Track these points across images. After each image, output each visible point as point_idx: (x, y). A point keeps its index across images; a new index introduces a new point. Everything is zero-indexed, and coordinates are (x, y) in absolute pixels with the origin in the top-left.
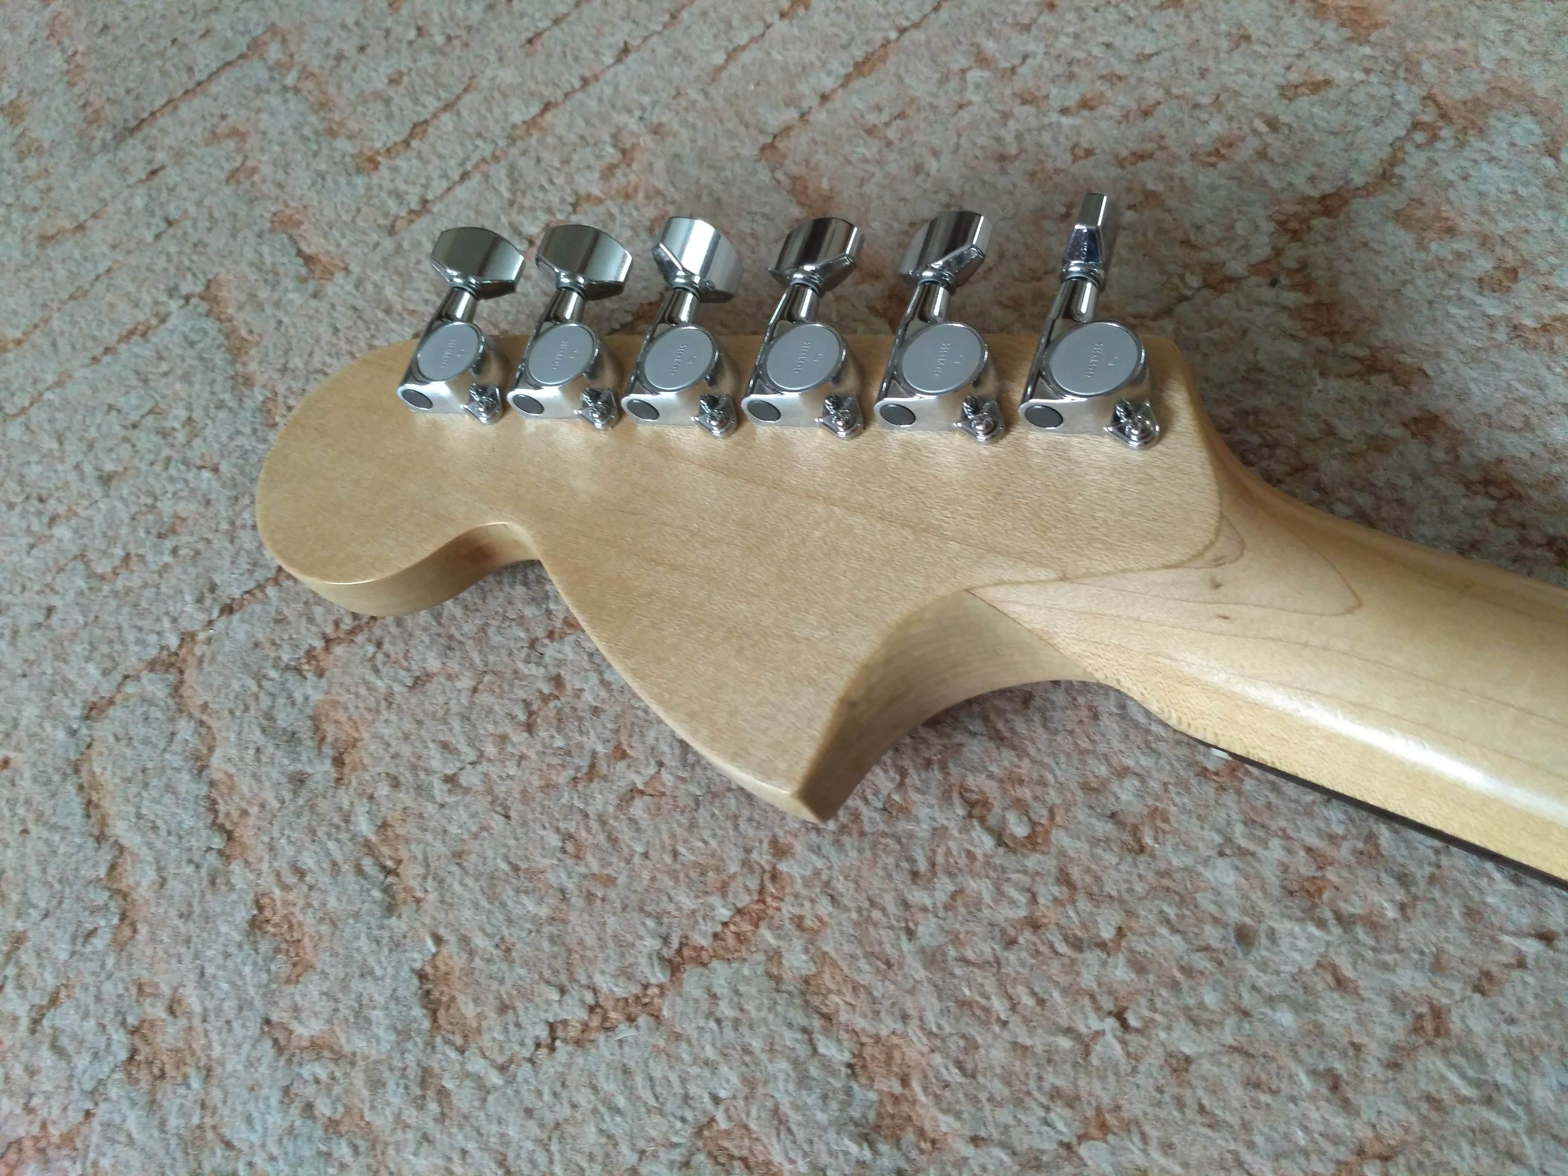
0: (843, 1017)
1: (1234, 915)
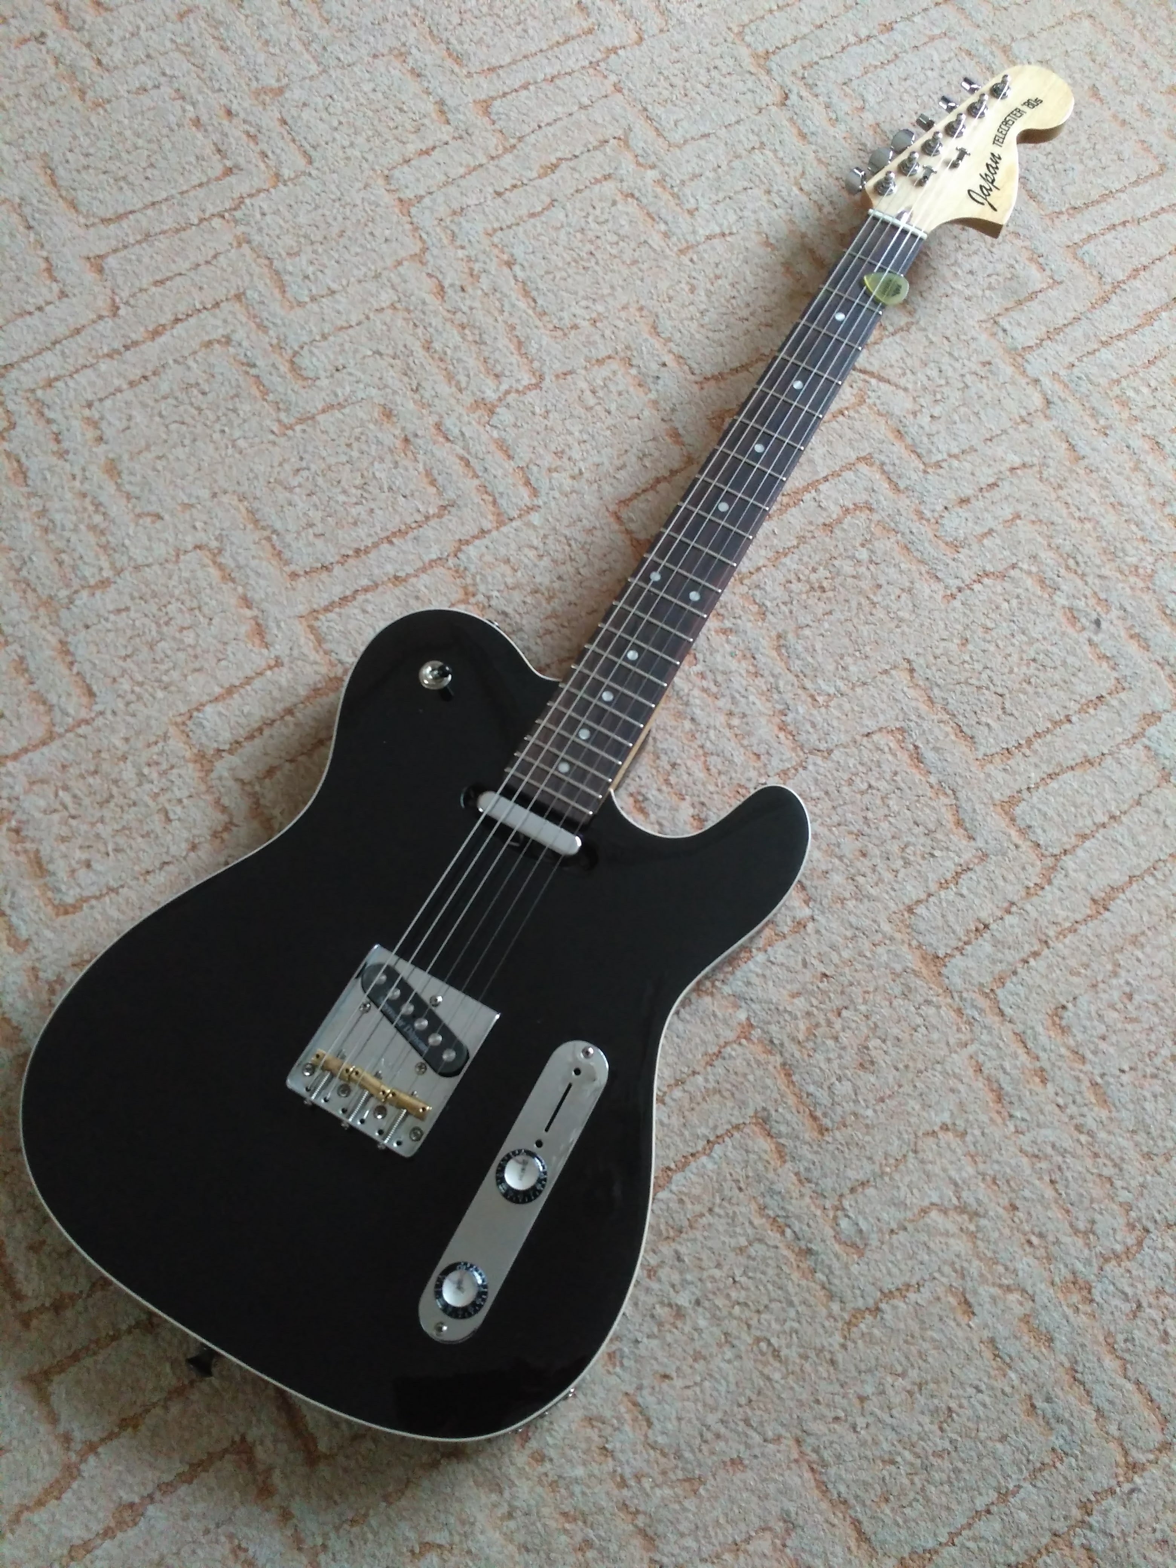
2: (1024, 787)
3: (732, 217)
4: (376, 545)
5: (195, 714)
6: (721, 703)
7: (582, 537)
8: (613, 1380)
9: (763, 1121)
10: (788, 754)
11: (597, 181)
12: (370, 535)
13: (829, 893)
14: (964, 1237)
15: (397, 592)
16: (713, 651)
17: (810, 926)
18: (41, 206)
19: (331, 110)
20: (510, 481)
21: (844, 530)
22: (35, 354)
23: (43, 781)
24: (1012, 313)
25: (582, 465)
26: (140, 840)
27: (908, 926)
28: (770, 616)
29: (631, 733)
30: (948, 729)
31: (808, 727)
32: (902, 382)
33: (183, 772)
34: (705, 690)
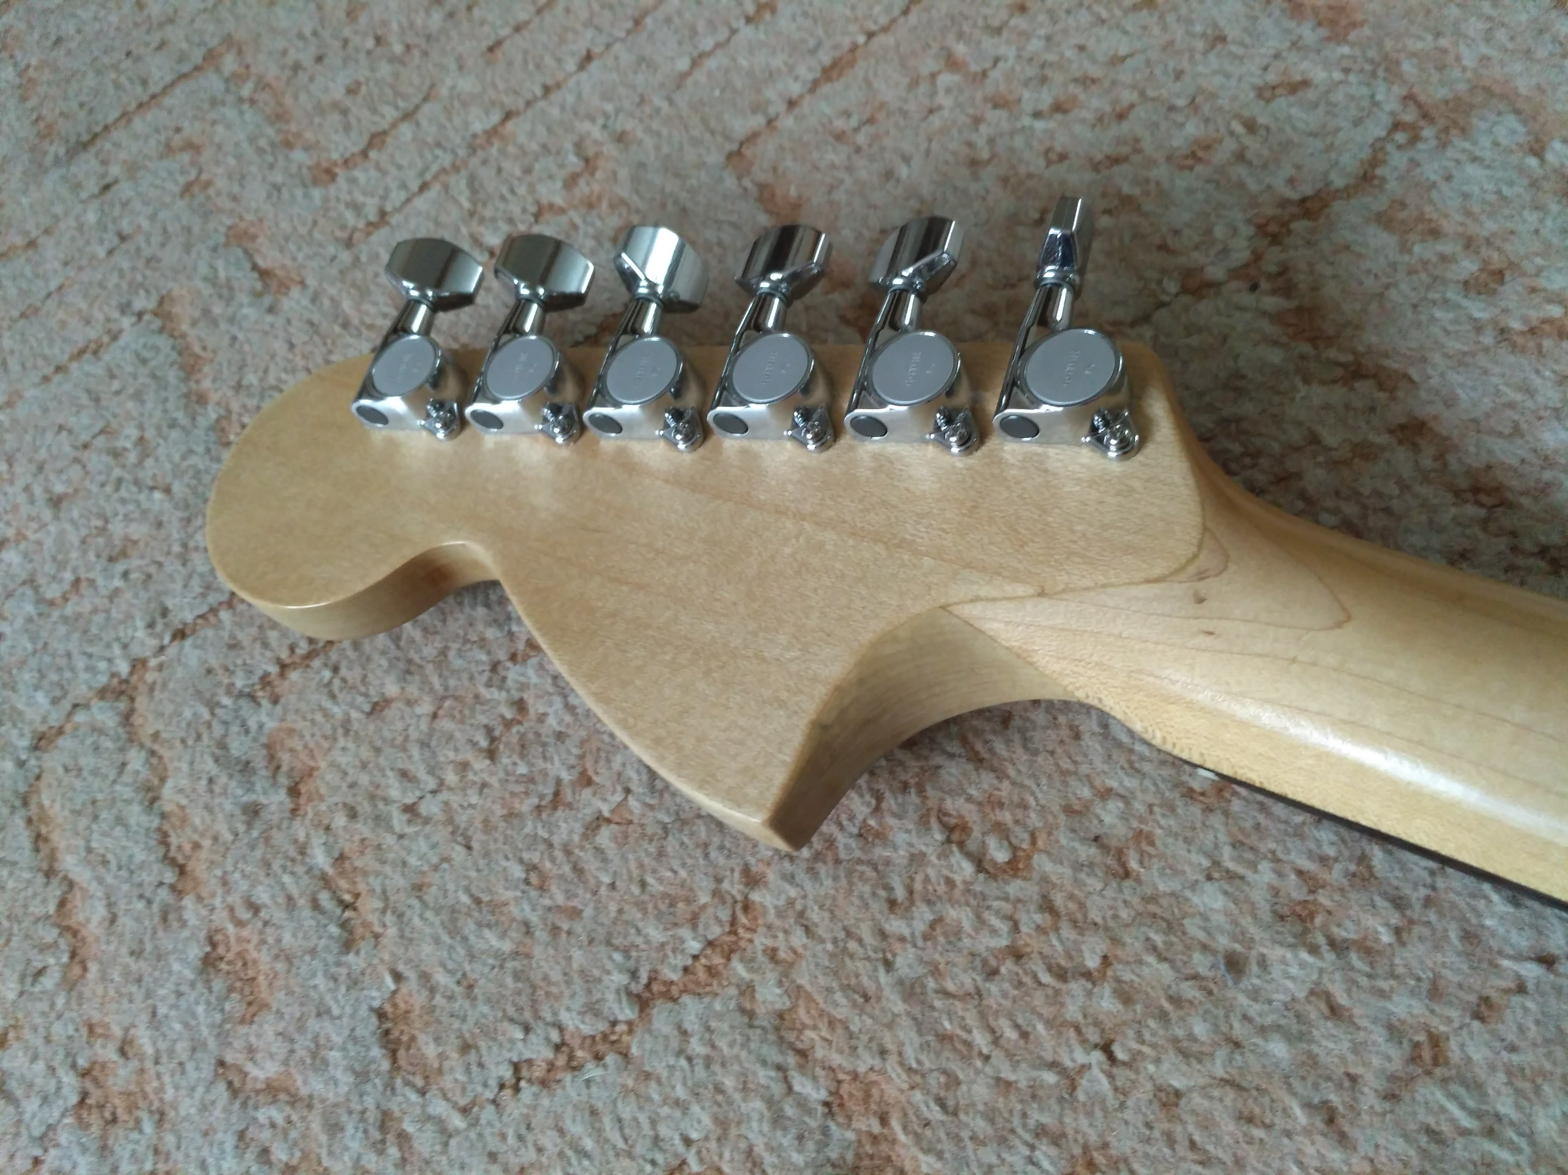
0: (820, 1053)
1: (1223, 942)
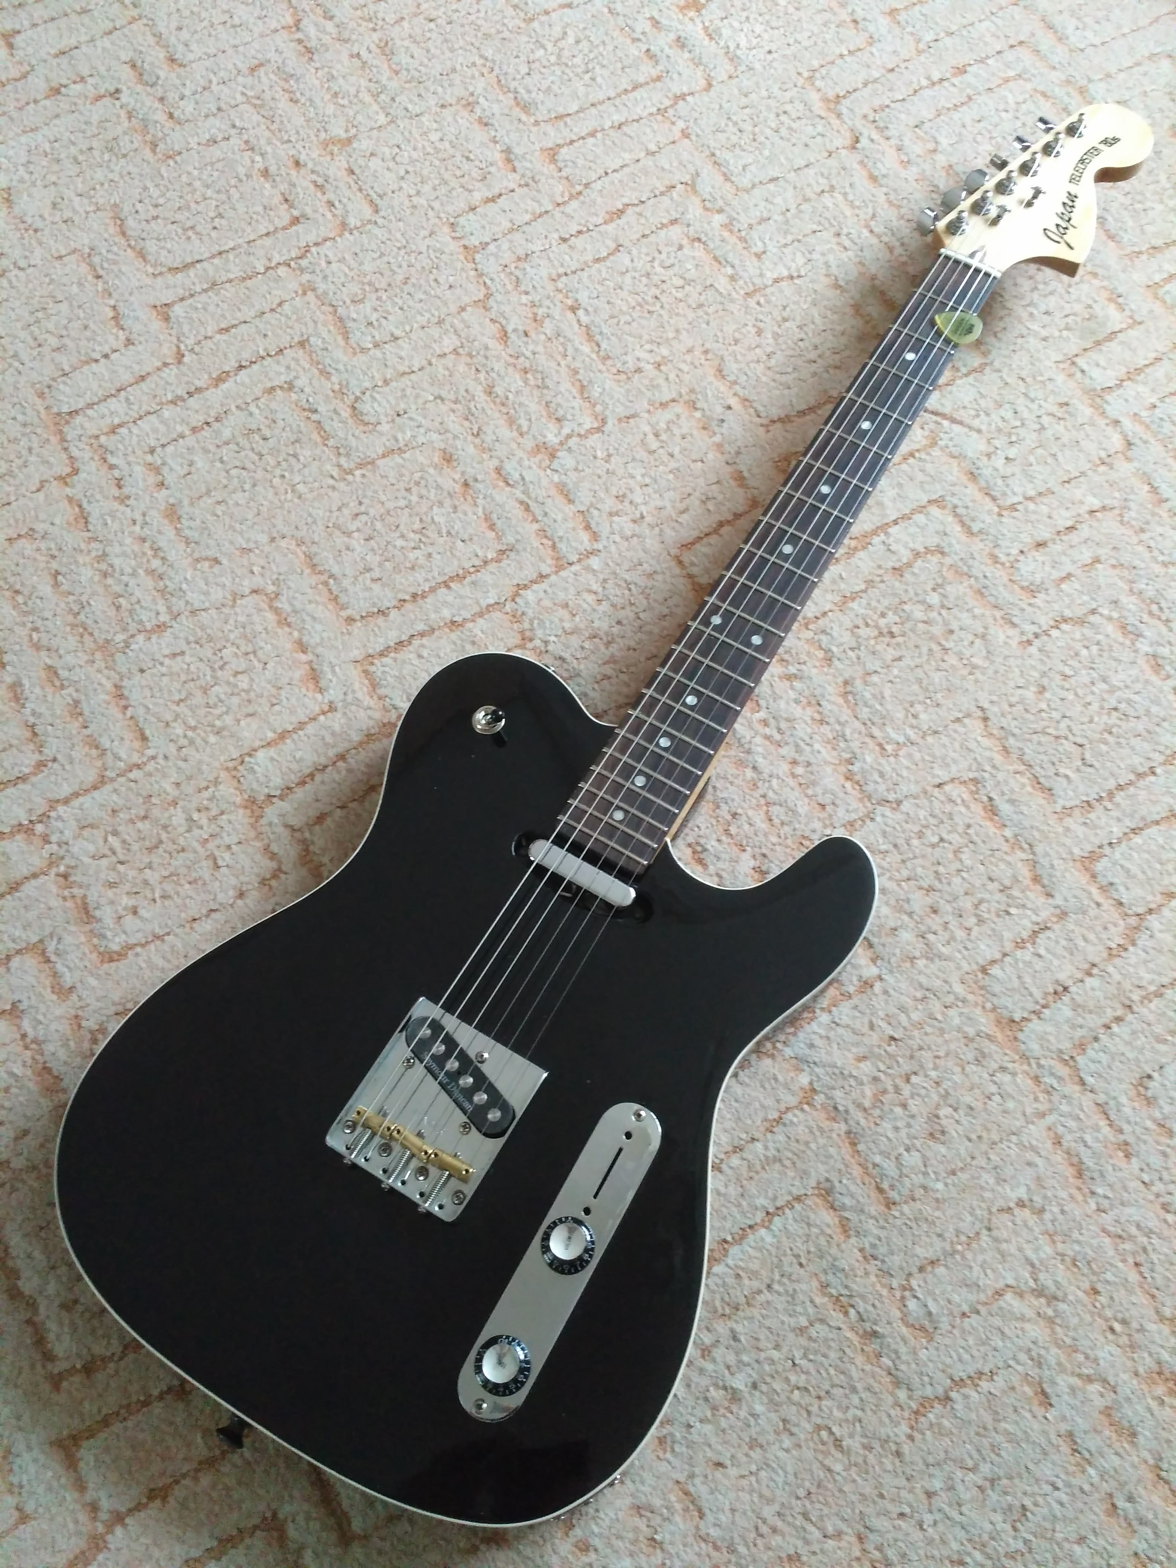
2: (1105, 842)
3: (800, 260)
4: (433, 590)
5: (247, 759)
6: (784, 751)
7: (642, 581)
8: (663, 1467)
9: (826, 1192)
10: (855, 804)
11: (663, 226)
12: (427, 580)
13: (898, 951)
14: (1042, 1323)
15: (453, 636)
16: (776, 697)
17: (878, 986)
18: (110, 256)
19: (398, 159)
20: (570, 525)
21: (914, 574)
22: (100, 401)
23: (92, 826)
24: (1089, 353)
25: (643, 509)
26: (187, 886)
27: (982, 988)
28: (836, 662)
29: (689, 780)
30: (1024, 780)
31: (876, 777)
32: (976, 423)
33: (233, 817)
34: (768, 738)
